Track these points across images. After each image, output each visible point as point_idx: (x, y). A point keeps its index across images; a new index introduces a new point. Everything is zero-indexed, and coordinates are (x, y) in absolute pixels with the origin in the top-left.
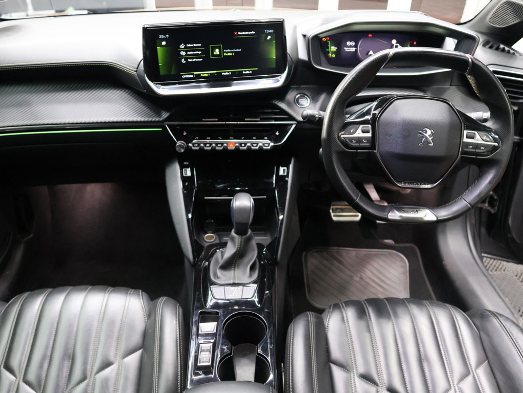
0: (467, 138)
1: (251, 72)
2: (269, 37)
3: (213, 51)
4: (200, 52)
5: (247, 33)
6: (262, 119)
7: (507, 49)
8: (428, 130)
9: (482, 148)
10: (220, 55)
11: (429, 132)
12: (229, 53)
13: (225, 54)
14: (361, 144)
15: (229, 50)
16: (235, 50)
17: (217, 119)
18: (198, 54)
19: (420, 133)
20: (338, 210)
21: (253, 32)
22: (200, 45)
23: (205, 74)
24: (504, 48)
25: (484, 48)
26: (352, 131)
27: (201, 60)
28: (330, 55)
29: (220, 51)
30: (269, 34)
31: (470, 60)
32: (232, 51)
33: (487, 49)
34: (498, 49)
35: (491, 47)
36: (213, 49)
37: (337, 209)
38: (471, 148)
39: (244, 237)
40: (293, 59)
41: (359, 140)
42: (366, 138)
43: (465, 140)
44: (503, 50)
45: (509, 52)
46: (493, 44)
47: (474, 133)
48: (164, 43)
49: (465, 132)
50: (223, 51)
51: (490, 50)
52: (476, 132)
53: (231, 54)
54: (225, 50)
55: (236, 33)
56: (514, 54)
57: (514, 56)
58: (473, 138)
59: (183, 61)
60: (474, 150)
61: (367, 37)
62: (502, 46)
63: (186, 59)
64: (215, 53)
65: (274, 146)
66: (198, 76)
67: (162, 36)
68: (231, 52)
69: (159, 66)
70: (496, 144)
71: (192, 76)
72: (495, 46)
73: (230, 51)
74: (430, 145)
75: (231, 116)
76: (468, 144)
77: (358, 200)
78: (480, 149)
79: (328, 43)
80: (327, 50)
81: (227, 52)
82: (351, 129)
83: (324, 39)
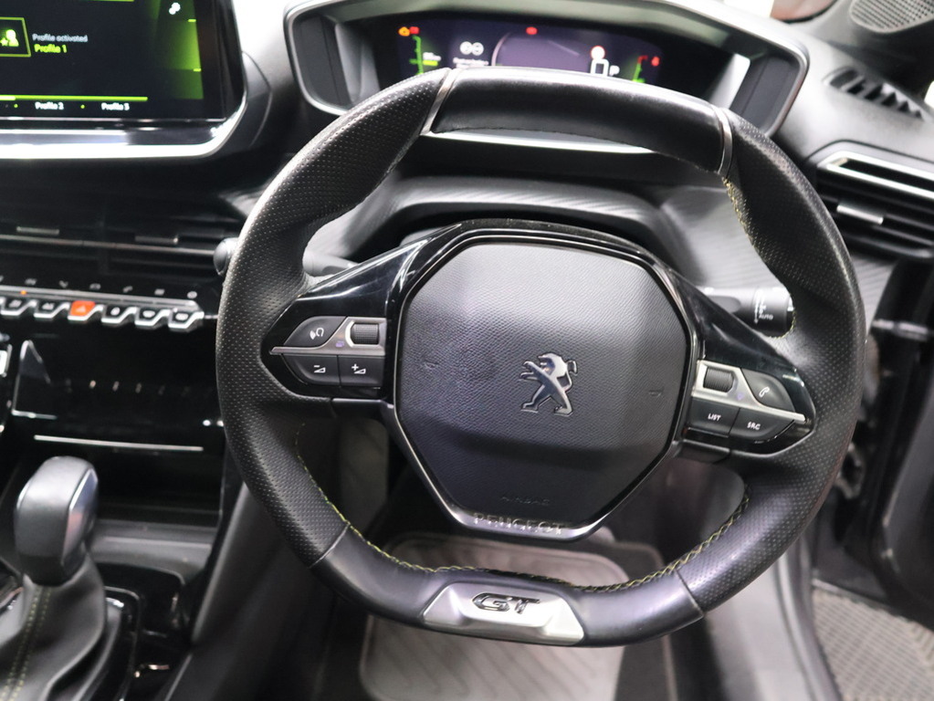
0: (705, 385)
1: (127, 107)
2: (176, 8)
6: (185, 241)
7: (901, 97)
8: (558, 361)
9: (751, 425)
10: (21, 49)
11: (561, 368)
12: (49, 45)
13: (37, 47)
14: (347, 380)
15: (46, 37)
16: (66, 38)
17: (57, 232)
19: (531, 369)
24: (893, 97)
25: (833, 91)
26: (313, 335)
29: (20, 37)
31: (727, 130)
32: (60, 39)
33: (842, 96)
34: (874, 96)
35: (854, 91)
38: (715, 422)
39: (50, 591)
40: (270, 80)
41: (339, 365)
42: (362, 362)
43: (699, 391)
44: (890, 101)
45: (904, 108)
46: (864, 81)
47: (732, 373)
49: (702, 367)
50: (30, 38)
51: (849, 98)
52: (737, 371)
53: (57, 50)
54: (35, 37)
56: (918, 115)
57: (917, 121)
58: (726, 390)
60: (724, 429)
61: (524, 34)
62: (888, 89)
65: (204, 320)
68: (57, 43)
70: (800, 417)
72: (870, 87)
73: (53, 38)
74: (562, 410)
75: (102, 224)
76: (707, 407)
77: (328, 556)
78: (744, 426)
79: (415, 42)
80: (413, 61)
81: (45, 43)
82: (312, 326)
83: (404, 31)
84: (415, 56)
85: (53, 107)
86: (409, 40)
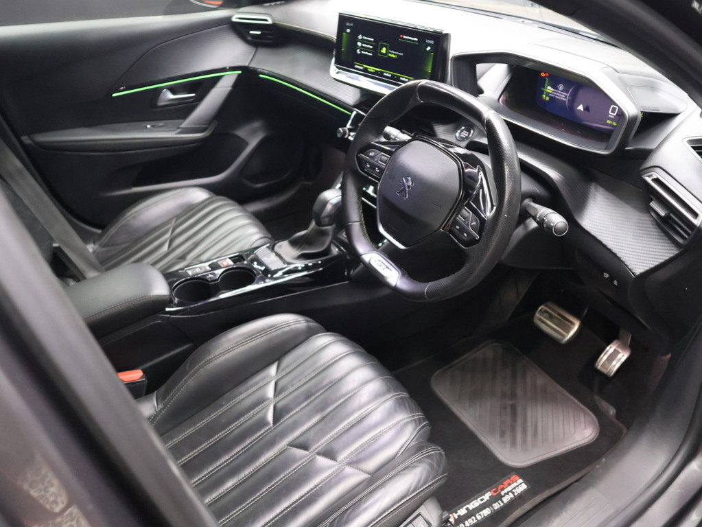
0: (461, 215)
2: (429, 48)
3: (381, 49)
4: (371, 47)
5: (410, 38)
8: (410, 180)
9: (465, 234)
10: (386, 54)
11: (410, 182)
13: (390, 55)
15: (393, 52)
16: (398, 53)
18: (369, 48)
19: (402, 180)
20: (546, 315)
21: (416, 39)
22: (372, 40)
23: (372, 69)
26: (371, 154)
27: (371, 54)
28: (544, 96)
29: (386, 51)
30: (429, 45)
32: (396, 53)
36: (382, 46)
37: (546, 312)
38: (457, 229)
42: (379, 167)
43: (458, 217)
48: (348, 31)
52: (471, 214)
53: (394, 56)
54: (390, 51)
55: (401, 36)
59: (358, 52)
60: (458, 233)
63: (360, 51)
64: (382, 51)
66: (365, 70)
67: (348, 24)
69: (341, 51)
70: (478, 237)
71: (361, 68)
76: (457, 223)
78: (463, 234)
79: (546, 80)
80: (543, 89)
81: (392, 54)
82: (371, 152)
83: (543, 74)
84: (544, 87)
85: (387, 75)
86: (544, 79)
